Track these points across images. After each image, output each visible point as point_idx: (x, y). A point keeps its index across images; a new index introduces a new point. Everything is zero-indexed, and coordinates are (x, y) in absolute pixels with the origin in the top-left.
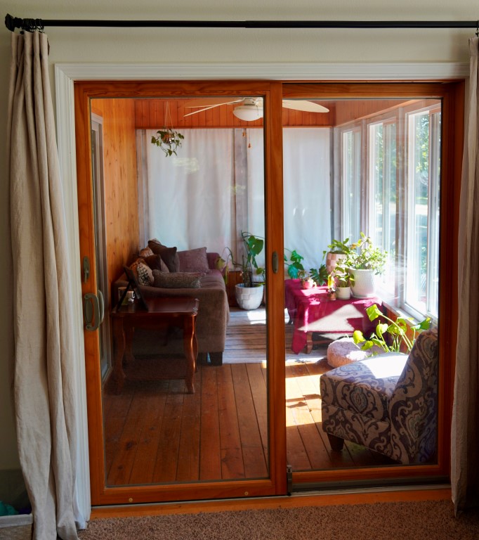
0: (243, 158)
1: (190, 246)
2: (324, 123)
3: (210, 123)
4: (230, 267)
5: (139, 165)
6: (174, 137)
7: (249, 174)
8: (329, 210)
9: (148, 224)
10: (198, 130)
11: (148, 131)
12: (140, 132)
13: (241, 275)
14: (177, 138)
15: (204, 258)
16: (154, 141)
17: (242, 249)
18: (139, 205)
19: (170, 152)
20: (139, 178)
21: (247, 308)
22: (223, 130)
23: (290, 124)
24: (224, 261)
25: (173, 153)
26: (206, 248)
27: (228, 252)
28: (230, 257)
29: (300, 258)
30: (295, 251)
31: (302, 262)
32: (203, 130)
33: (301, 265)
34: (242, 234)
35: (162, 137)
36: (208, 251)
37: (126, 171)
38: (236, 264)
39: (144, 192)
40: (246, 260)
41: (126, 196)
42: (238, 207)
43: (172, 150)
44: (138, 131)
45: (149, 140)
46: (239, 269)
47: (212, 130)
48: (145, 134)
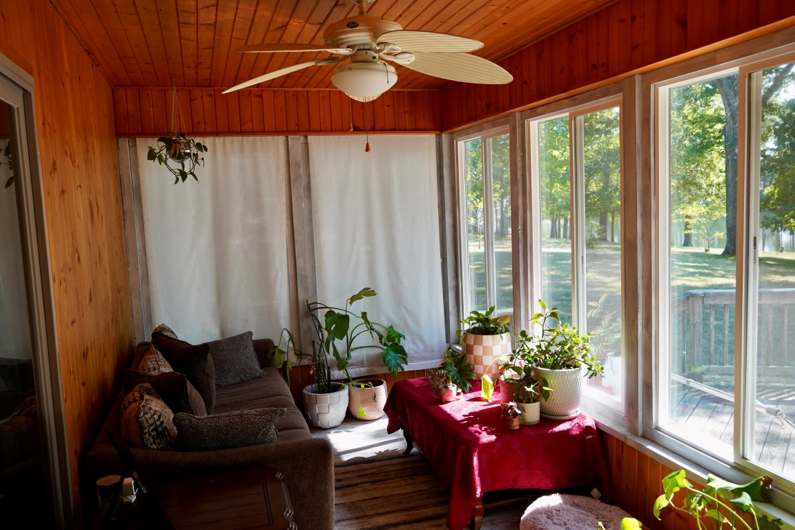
0: (304, 182)
1: (222, 332)
2: (428, 128)
3: (247, 127)
4: (293, 360)
5: (126, 198)
6: (190, 148)
7: (314, 209)
8: (439, 260)
9: (149, 299)
10: (228, 139)
11: (140, 141)
12: (124, 143)
13: (312, 372)
14: (194, 150)
15: (251, 352)
16: (152, 155)
17: (309, 329)
18: (131, 269)
19: (184, 175)
20: (128, 222)
21: (326, 425)
22: (270, 138)
23: (377, 127)
24: (283, 352)
25: (190, 177)
26: (250, 333)
27: (286, 336)
28: (291, 344)
29: (400, 336)
30: (391, 327)
31: (402, 343)
32: (237, 139)
33: (402, 347)
34: (308, 305)
35: (169, 148)
36: (254, 338)
37: (102, 209)
38: (300, 355)
39: (139, 245)
40: (317, 347)
41: (105, 255)
42: (300, 262)
43: (187, 170)
44: (121, 140)
45: (143, 153)
46: (305, 362)
47: (251, 138)
48: (135, 146)
